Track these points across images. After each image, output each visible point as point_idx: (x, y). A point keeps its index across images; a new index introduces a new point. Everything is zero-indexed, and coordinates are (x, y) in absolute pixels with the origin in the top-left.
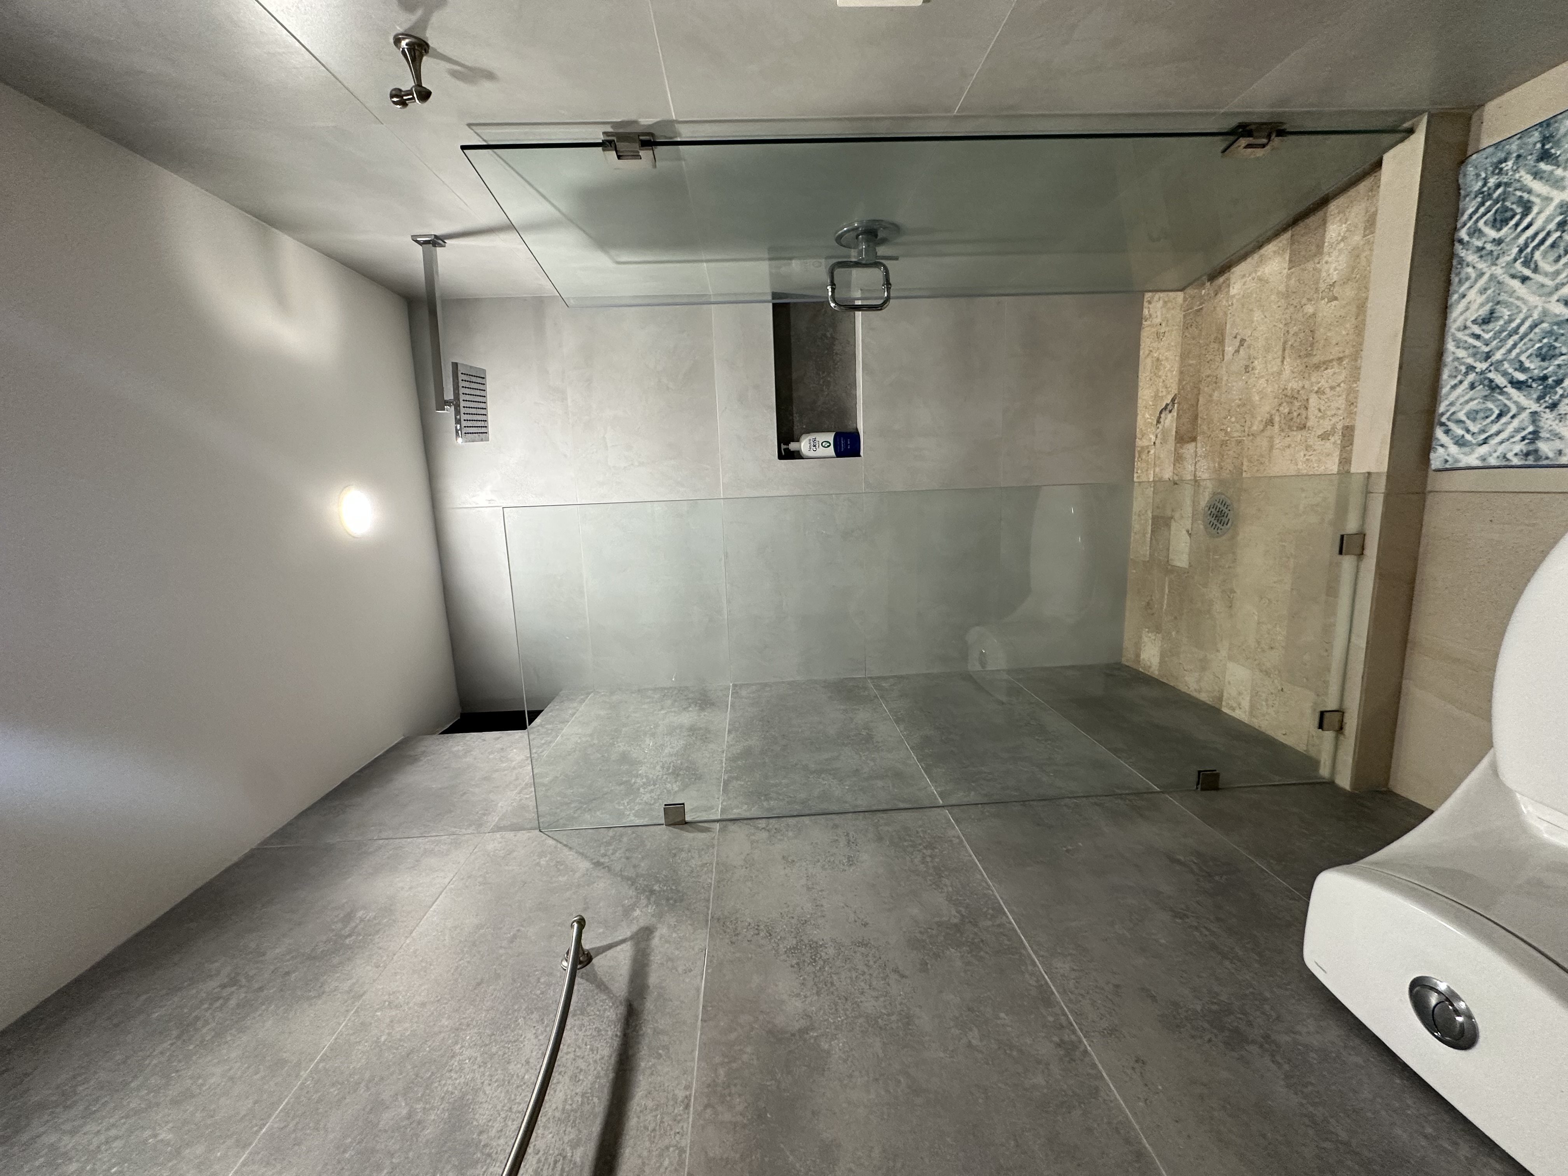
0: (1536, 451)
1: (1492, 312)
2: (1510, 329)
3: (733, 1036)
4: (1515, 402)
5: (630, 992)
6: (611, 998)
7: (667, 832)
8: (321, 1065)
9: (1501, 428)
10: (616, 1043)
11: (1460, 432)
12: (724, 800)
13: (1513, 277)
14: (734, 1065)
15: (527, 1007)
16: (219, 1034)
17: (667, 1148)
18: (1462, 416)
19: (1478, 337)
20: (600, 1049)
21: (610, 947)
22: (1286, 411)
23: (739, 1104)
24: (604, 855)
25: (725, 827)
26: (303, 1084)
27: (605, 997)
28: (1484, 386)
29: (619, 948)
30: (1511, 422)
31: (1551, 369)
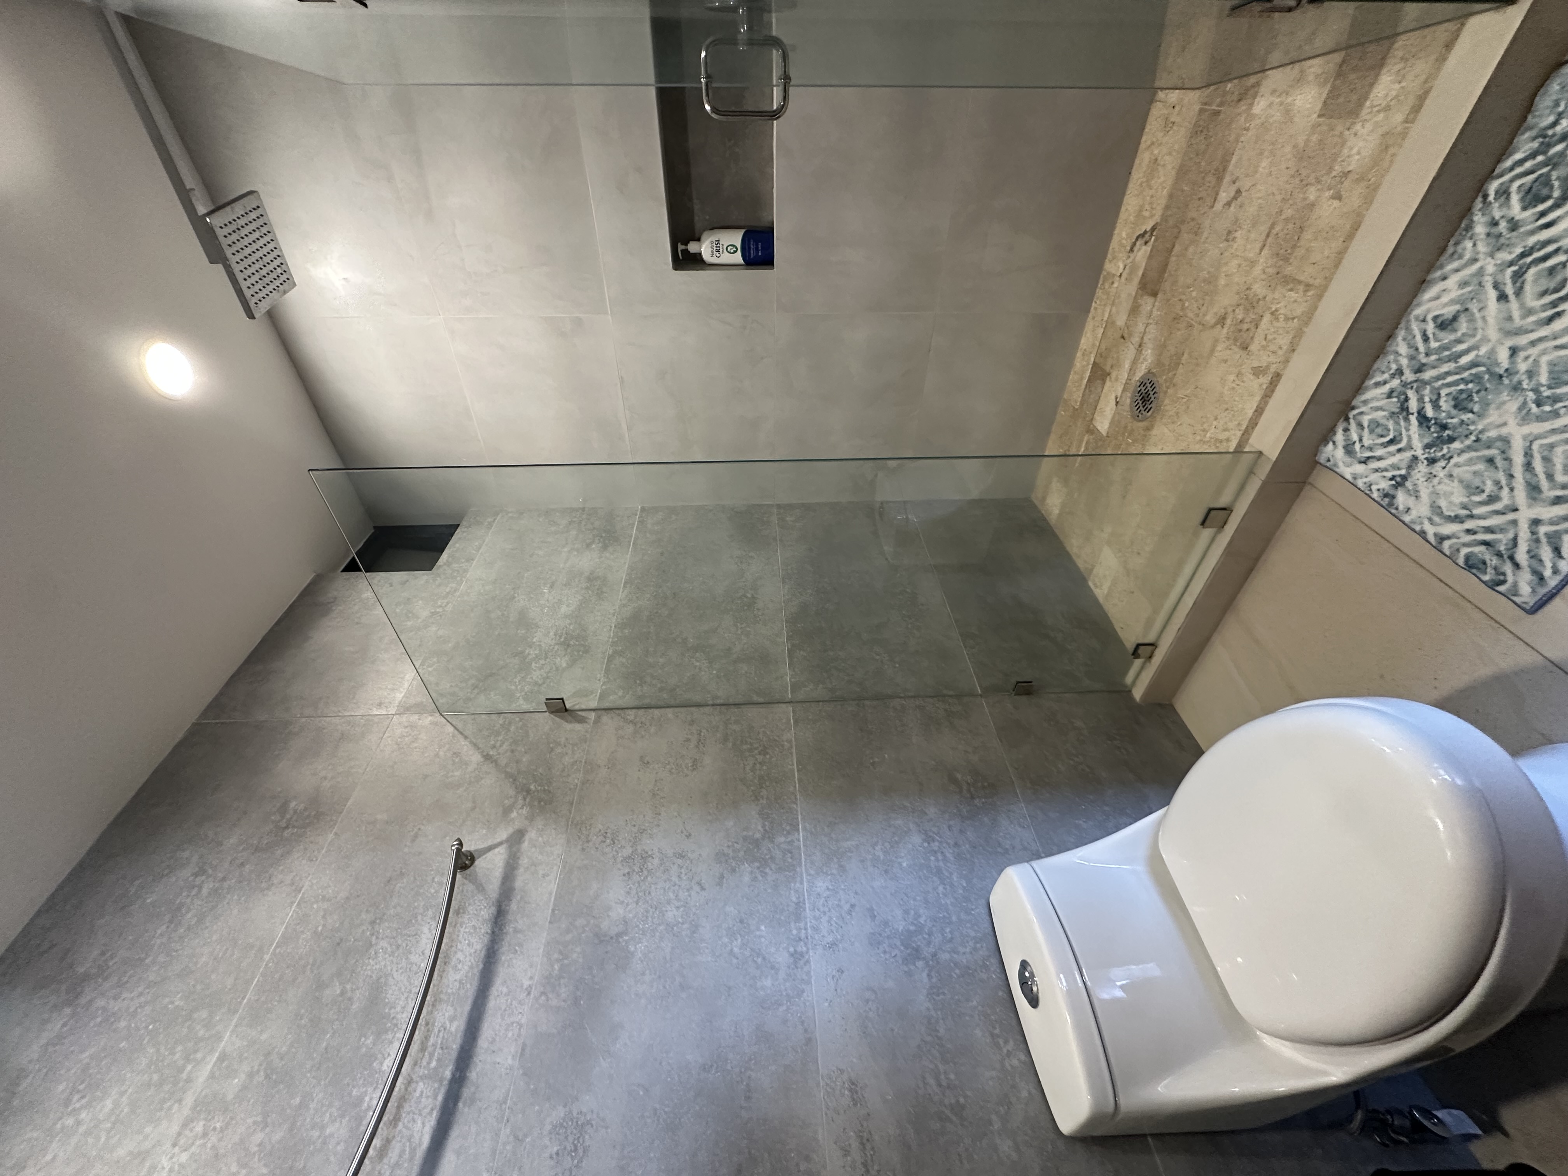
0: (1393, 497)
1: (1455, 318)
2: (1454, 350)
3: (569, 937)
4: (1409, 437)
5: (500, 894)
6: (487, 899)
7: (550, 723)
8: (278, 950)
9: (1385, 455)
10: (486, 939)
11: (1355, 437)
12: (604, 683)
13: (1496, 286)
14: (566, 962)
15: (424, 905)
16: (201, 919)
17: (513, 1023)
18: (1365, 419)
19: (1426, 339)
20: (475, 944)
21: (490, 849)
22: (1240, 317)
23: (564, 992)
24: (494, 747)
25: (599, 717)
26: (266, 965)
27: (482, 898)
28: (1398, 401)
29: (497, 850)
30: (1394, 455)
31: (1455, 421)
